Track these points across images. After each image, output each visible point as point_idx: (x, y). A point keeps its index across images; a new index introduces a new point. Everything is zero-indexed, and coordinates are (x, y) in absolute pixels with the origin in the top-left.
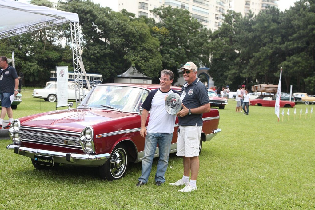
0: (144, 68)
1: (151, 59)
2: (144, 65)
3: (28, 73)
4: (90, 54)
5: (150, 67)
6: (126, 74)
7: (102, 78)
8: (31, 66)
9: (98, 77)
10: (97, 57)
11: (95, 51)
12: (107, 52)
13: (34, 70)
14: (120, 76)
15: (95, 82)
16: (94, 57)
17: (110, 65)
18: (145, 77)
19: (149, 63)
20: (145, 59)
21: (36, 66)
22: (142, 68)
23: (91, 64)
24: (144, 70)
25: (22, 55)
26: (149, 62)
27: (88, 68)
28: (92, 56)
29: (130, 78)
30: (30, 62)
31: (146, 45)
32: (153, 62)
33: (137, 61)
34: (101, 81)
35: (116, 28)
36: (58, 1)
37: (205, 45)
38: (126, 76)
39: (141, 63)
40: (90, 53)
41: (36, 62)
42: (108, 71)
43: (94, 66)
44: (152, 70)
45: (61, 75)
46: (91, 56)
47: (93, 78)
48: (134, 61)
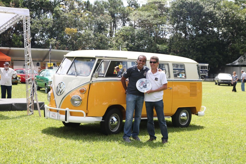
4: (197, 45)
7: (208, 67)
9: (205, 66)
10: (203, 47)
11: (201, 42)
12: (214, 41)
14: (230, 64)
15: (201, 71)
17: (217, 54)
23: (197, 53)
27: (195, 57)
28: (199, 47)
29: (240, 66)
34: (207, 70)
35: (224, 17)
38: (237, 64)
40: (197, 43)
42: (215, 60)
43: (201, 56)
46: (197, 46)
48: (242, 49)
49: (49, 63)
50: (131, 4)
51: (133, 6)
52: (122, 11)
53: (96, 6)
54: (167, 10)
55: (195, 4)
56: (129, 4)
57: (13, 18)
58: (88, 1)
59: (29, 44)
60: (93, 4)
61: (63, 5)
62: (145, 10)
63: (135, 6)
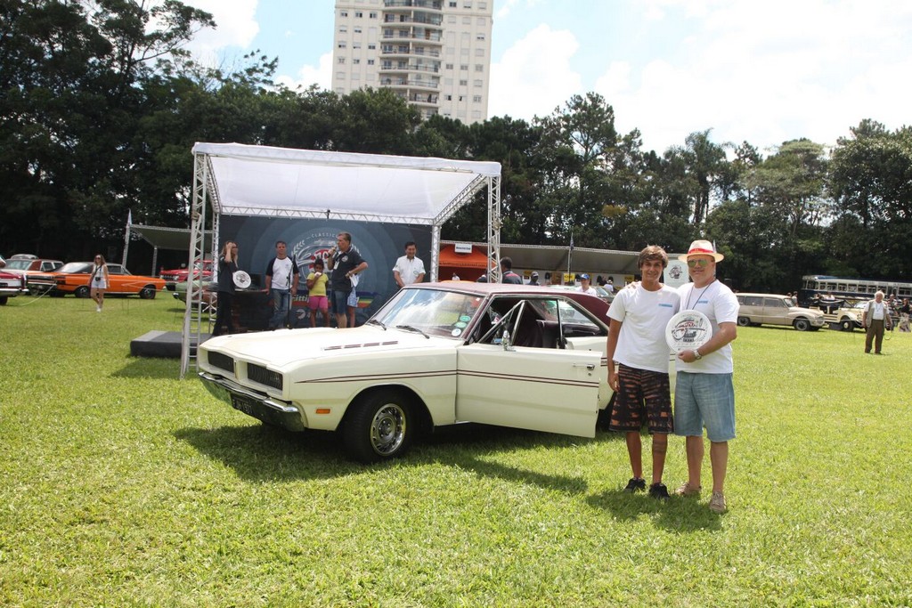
3: (758, 281)
8: (764, 268)
13: (768, 274)
21: (773, 268)
30: (763, 259)
36: (838, 141)
41: (775, 259)
45: (673, 275)
49: (566, 274)
50: (742, 155)
51: (747, 160)
52: (723, 169)
53: (668, 160)
54: (825, 165)
55: (890, 153)
56: (739, 155)
57: (473, 182)
58: (653, 152)
59: (496, 232)
60: (663, 158)
61: (601, 160)
62: (774, 168)
63: (751, 159)
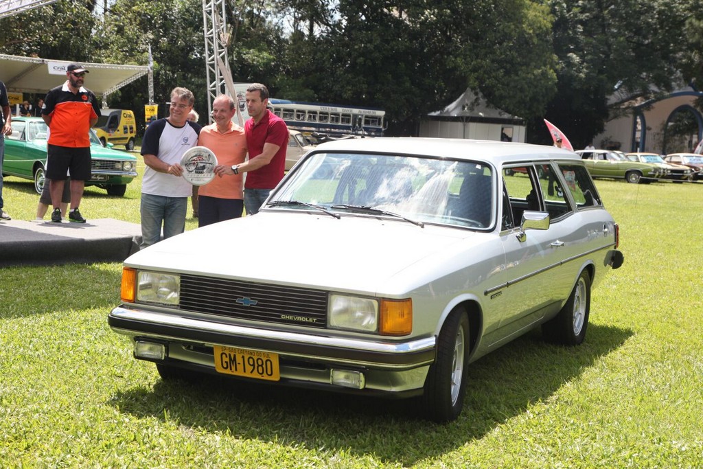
0: (502, 92)
1: (524, 68)
2: (503, 84)
4: (355, 54)
5: (522, 90)
6: (453, 109)
7: (385, 119)
9: (376, 117)
10: (373, 61)
11: (369, 45)
14: (437, 113)
15: (366, 129)
16: (365, 61)
17: (408, 84)
18: (506, 116)
19: (516, 78)
20: (508, 66)
22: (497, 93)
23: (357, 79)
24: (502, 97)
25: (177, 56)
26: (517, 75)
27: (349, 90)
28: (361, 60)
29: (463, 121)
31: (513, 27)
32: (529, 76)
33: (485, 72)
34: (381, 127)
37: (691, 23)
38: (455, 114)
39: (496, 78)
40: (356, 50)
42: (402, 99)
43: (365, 86)
44: (526, 96)
46: (356, 58)
47: (360, 119)
48: (476, 73)
